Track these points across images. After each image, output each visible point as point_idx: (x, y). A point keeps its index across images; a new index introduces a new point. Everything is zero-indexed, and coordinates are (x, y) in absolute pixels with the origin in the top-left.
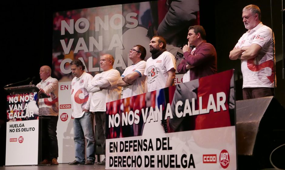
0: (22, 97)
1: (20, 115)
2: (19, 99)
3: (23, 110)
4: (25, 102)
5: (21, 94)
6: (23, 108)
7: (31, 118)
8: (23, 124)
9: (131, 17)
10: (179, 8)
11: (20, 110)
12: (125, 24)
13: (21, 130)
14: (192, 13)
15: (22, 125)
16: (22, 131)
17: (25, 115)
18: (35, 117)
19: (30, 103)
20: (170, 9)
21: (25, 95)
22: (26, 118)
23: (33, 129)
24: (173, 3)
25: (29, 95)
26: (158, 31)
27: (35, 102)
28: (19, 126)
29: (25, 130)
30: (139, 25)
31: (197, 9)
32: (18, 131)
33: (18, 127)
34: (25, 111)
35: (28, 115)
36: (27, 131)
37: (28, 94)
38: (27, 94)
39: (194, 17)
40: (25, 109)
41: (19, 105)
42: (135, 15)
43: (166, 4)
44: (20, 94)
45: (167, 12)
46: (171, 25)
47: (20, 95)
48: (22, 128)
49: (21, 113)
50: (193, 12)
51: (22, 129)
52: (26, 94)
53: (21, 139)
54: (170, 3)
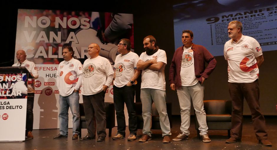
0: (9, 77)
1: (5, 94)
2: (4, 78)
3: (9, 89)
4: (12, 82)
5: (7, 74)
6: (9, 87)
7: (18, 97)
8: (8, 102)
9: (84, 21)
10: (119, 19)
11: (5, 89)
12: (80, 26)
13: (5, 107)
14: (129, 25)
15: (7, 103)
16: (7, 109)
17: (11, 94)
18: (23, 96)
19: (17, 83)
20: (114, 19)
21: (12, 75)
22: (12, 96)
23: (21, 107)
24: (116, 16)
25: (17, 75)
26: (104, 33)
27: (24, 82)
28: (3, 103)
29: (10, 108)
30: (90, 28)
31: (132, 22)
32: (2, 108)
33: (2, 104)
34: (11, 91)
35: (14, 93)
36: (13, 109)
37: (16, 75)
38: (14, 74)
39: (130, 27)
40: (11, 88)
41: (4, 84)
42: (88, 20)
43: (111, 16)
44: (6, 74)
45: (112, 21)
46: (114, 30)
47: (6, 75)
48: (6, 105)
49: (6, 92)
50: (129, 24)
51: (7, 106)
52: (13, 74)
53: (5, 116)
54: (114, 15)
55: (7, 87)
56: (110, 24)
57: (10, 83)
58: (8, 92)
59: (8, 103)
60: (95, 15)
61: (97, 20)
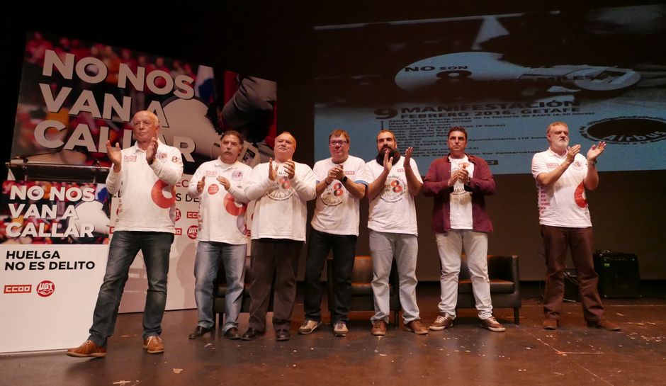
0: (59, 190)
1: (48, 231)
2: (47, 192)
3: (58, 219)
4: (67, 203)
5: (55, 183)
6: (58, 215)
7: (85, 240)
8: (56, 252)
9: (183, 81)
10: (253, 90)
11: (48, 218)
12: (173, 90)
13: (47, 265)
14: (268, 101)
15: (52, 254)
16: (50, 268)
17: (64, 233)
18: (98, 238)
19: (81, 207)
20: (241, 87)
21: (70, 186)
22: (66, 238)
23: (91, 265)
24: (245, 81)
25: (82, 187)
26: (222, 113)
27: (101, 205)
28: (39, 255)
29: (61, 266)
30: (194, 97)
31: (274, 97)
32: (37, 267)
33: (36, 257)
34: (64, 224)
35: (72, 231)
36: (68, 268)
37: (79, 185)
38: (74, 183)
39: (271, 107)
40: (64, 217)
41: (45, 208)
42: (190, 80)
44: (51, 182)
45: (236, 90)
46: (240, 108)
47: (53, 185)
48: (50, 260)
49: (50, 226)
50: (268, 99)
51: (51, 263)
52: (70, 184)
53: (45, 287)
54: (241, 80)
55: (53, 215)
56: (234, 97)
57: (63, 204)
58: (55, 226)
59: (56, 254)
60: (206, 73)
61: (208, 82)
